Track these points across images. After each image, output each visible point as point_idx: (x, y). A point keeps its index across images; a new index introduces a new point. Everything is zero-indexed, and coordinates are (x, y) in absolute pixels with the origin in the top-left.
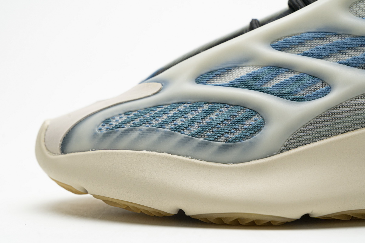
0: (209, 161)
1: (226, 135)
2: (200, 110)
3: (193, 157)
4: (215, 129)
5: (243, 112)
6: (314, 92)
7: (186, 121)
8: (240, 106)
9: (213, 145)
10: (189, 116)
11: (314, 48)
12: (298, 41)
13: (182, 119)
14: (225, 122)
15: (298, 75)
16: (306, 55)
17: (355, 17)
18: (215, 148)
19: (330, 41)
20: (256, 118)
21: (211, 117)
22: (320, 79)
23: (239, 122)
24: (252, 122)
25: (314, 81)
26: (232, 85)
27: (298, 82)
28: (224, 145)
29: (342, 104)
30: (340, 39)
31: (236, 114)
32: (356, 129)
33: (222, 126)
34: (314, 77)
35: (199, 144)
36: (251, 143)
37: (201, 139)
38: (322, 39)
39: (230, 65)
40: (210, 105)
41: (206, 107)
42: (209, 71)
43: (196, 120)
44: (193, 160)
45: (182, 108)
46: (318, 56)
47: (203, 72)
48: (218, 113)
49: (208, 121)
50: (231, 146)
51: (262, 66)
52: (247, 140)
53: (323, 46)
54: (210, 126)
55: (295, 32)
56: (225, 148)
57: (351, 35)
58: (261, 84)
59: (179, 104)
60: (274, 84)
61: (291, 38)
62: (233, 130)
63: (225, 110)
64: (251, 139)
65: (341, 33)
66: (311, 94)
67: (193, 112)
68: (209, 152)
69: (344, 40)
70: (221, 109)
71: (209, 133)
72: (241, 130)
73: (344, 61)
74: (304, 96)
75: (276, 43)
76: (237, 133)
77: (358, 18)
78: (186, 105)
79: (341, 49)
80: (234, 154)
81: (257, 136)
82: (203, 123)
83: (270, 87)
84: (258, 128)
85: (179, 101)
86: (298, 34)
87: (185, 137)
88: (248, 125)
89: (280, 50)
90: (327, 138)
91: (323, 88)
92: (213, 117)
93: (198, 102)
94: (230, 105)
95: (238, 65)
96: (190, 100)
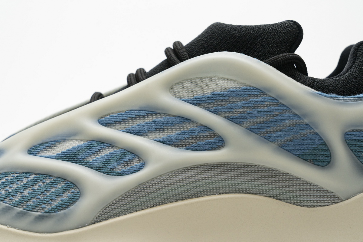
0: (25, 230)
1: (44, 206)
2: (25, 181)
3: (10, 226)
4: (35, 200)
5: (63, 184)
6: (129, 168)
7: (10, 190)
8: (61, 178)
9: (30, 215)
10: (14, 186)
11: (135, 126)
12: (122, 118)
13: (7, 188)
14: (45, 193)
15: (118, 150)
16: (128, 131)
17: (174, 97)
18: (31, 218)
19: (150, 119)
20: (73, 190)
21: (34, 187)
22: (136, 156)
23: (57, 194)
24: (69, 194)
25: (130, 157)
26: (58, 157)
27: (116, 158)
28: (40, 216)
29: (152, 180)
30: (159, 118)
31: (56, 186)
32: (164, 203)
33: (42, 197)
34: (131, 153)
35: (18, 213)
36: (65, 214)
37: (20, 209)
38: (143, 117)
39: (59, 138)
40: (36, 176)
41: (32, 177)
42: (41, 142)
43: (19, 190)
44: (11, 229)
45: (9, 178)
46: (138, 133)
47: (36, 144)
48: (40, 184)
49: (30, 191)
50: (47, 217)
51: (87, 141)
52: (62, 212)
53: (143, 124)
54: (31, 196)
55: (121, 109)
56: (40, 218)
57: (168, 115)
58: (83, 157)
59: (8, 173)
60: (94, 159)
61: (116, 115)
62: (50, 202)
63: (47, 181)
64: (66, 211)
65: (160, 112)
66: (126, 169)
67: (18, 182)
68: (25, 222)
69: (162, 119)
70: (44, 181)
71: (29, 204)
72: (58, 201)
73: (160, 139)
74: (120, 171)
75: (103, 119)
76: (54, 204)
77: (176, 99)
78: (14, 175)
79: (159, 127)
80: (48, 224)
81: (72, 207)
82: (26, 193)
83: (91, 161)
84: (73, 200)
85: (9, 171)
86: (122, 111)
87: (7, 207)
88: (65, 197)
89: (105, 126)
90: (136, 211)
91: (138, 164)
92: (35, 187)
93: (26, 173)
94: (53, 176)
95: (67, 138)
96: (18, 171)
